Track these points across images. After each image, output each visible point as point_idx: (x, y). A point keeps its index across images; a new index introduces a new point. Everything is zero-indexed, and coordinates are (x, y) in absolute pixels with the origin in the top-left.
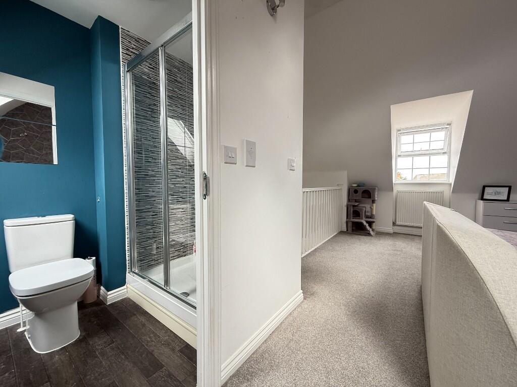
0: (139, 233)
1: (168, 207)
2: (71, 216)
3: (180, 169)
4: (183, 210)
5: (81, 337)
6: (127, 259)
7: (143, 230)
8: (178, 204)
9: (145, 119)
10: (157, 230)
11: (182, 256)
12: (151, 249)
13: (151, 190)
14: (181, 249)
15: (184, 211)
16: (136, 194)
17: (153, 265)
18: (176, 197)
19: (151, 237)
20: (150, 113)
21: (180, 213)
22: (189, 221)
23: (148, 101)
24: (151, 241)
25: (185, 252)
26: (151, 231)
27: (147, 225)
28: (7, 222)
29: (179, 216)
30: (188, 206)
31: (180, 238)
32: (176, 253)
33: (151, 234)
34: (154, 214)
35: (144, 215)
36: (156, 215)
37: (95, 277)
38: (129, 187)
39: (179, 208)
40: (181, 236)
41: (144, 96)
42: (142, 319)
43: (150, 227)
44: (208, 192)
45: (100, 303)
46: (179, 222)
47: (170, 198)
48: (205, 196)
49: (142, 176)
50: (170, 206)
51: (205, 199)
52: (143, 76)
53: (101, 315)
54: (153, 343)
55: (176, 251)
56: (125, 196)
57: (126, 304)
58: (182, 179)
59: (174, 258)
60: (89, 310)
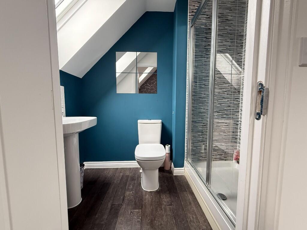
0: (193, 136)
1: (213, 121)
2: (160, 121)
3: (226, 91)
4: (226, 125)
5: (158, 190)
6: (185, 152)
7: (196, 135)
8: (222, 119)
9: (201, 58)
10: (205, 136)
11: (223, 160)
12: (201, 149)
13: (202, 108)
14: (222, 154)
15: (228, 125)
16: (192, 110)
17: (201, 160)
18: (221, 113)
19: (201, 140)
20: (205, 52)
21: (224, 126)
22: (231, 133)
23: (204, 43)
24: (201, 143)
25: (226, 157)
26: (201, 136)
27: (199, 132)
28: (139, 121)
29: (223, 128)
30: (231, 121)
31: (223, 146)
32: (218, 157)
33: (201, 138)
34: (204, 125)
35: (197, 125)
36: (205, 126)
37: (170, 157)
38: (189, 105)
39: (223, 123)
40: (223, 144)
41: (202, 41)
42: (190, 197)
43: (200, 133)
44: (263, 111)
45: (170, 172)
46: (222, 133)
47: (216, 114)
48: (258, 116)
49: (197, 98)
50: (214, 120)
51: (258, 119)
52: (202, 27)
53: (170, 181)
54: (194, 224)
55: (218, 154)
56: (186, 111)
57: (183, 180)
58: (226, 100)
59: (216, 159)
60: (165, 174)
